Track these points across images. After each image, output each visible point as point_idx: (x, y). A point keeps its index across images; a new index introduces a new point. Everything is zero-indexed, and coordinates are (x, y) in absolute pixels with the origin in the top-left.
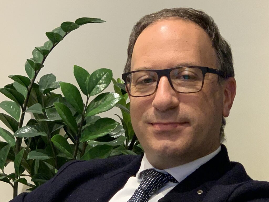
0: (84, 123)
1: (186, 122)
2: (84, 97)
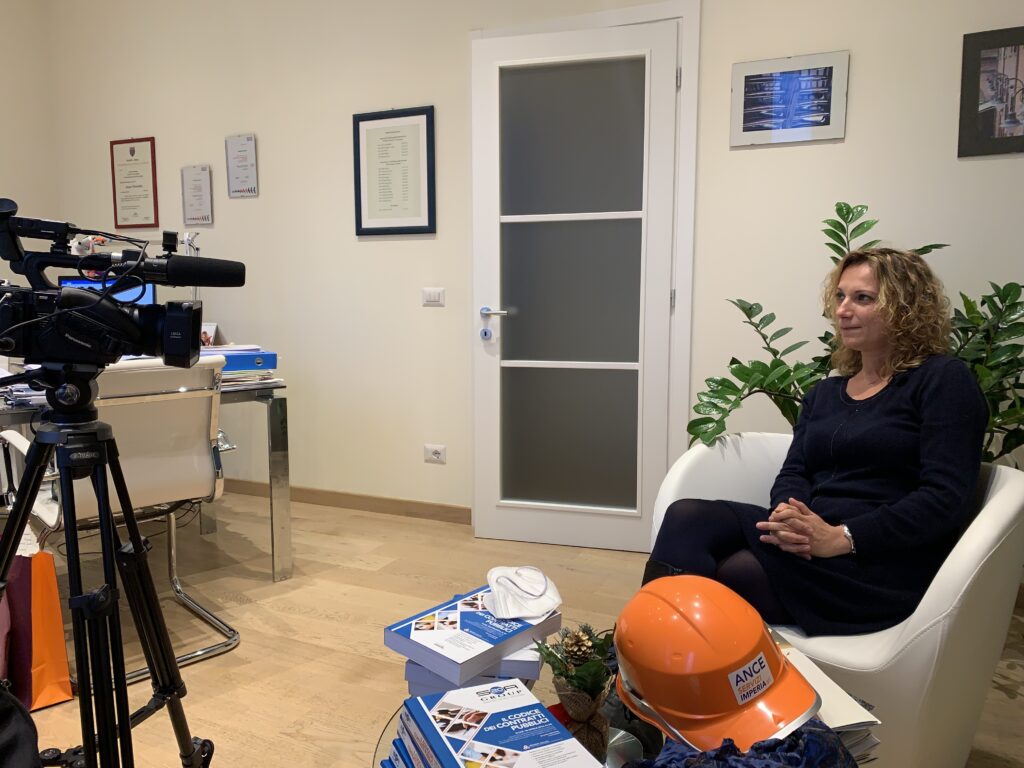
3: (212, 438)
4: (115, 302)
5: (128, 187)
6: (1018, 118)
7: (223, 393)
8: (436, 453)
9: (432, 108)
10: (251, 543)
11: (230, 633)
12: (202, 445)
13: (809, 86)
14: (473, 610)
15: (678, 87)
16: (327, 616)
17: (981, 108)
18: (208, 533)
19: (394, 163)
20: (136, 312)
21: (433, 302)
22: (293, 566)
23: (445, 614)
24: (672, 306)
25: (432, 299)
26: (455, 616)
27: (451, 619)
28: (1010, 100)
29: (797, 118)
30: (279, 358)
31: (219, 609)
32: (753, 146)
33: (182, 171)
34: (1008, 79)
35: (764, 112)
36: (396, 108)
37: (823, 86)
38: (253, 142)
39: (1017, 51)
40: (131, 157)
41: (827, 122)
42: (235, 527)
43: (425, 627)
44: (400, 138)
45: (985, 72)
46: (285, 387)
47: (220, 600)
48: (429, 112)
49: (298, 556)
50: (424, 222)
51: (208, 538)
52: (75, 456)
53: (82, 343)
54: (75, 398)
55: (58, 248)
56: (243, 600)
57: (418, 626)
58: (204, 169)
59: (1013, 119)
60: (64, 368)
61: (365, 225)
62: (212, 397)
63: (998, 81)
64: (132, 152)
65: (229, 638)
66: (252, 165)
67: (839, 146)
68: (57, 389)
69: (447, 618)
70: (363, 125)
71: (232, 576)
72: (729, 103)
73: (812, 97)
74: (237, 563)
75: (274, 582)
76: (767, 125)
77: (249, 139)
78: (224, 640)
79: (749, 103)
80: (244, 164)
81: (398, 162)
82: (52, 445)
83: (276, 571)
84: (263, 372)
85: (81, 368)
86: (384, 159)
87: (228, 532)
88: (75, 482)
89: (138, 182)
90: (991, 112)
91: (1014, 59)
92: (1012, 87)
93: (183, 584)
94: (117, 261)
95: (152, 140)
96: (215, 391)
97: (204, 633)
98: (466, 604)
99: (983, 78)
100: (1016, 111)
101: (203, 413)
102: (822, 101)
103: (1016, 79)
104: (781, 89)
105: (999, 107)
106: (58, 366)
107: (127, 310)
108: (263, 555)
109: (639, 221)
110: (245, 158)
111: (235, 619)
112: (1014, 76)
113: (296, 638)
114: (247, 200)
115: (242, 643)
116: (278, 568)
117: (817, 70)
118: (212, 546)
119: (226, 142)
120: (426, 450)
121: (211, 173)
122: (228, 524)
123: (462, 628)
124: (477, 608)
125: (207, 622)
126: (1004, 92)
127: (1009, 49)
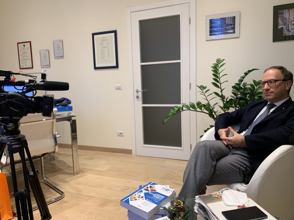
0: (255, 93)
1: (272, 93)
2: (255, 87)
3: (54, 134)
4: (26, 96)
5: (23, 56)
6: (290, 30)
7: (57, 119)
8: (121, 133)
9: (116, 31)
10: (66, 163)
11: (62, 193)
12: (51, 136)
13: (228, 22)
14: (148, 192)
15: (190, 23)
16: (91, 186)
17: (279, 27)
18: (52, 161)
19: (104, 47)
20: (33, 99)
21: (118, 89)
22: (80, 170)
23: (139, 194)
24: (190, 88)
25: (118, 87)
26: (142, 194)
27: (141, 196)
28: (287, 25)
29: (225, 31)
30: (73, 108)
31: (58, 185)
32: (212, 40)
33: (40, 51)
34: (287, 19)
35: (215, 30)
36: (105, 31)
37: (233, 22)
38: (62, 42)
39: (289, 10)
40: (24, 48)
41: (234, 32)
42: (60, 158)
43: (133, 199)
44: (107, 40)
45: (280, 17)
46: (75, 116)
47: (58, 182)
48: (115, 32)
49: (81, 167)
50: (115, 65)
51: (52, 162)
52: (14, 147)
53: (16, 110)
54: (13, 127)
55: (7, 79)
56: (65, 182)
57: (131, 199)
58: (47, 50)
59: (288, 30)
60: (9, 118)
61: (97, 66)
62: (53, 121)
63: (284, 19)
64: (24, 46)
65: (62, 195)
66: (62, 49)
67: (238, 39)
68: (7, 125)
69: (140, 196)
70: (95, 36)
71: (60, 174)
72: (205, 28)
73: (230, 25)
74: (62, 170)
75: (74, 175)
76: (216, 34)
77: (60, 41)
78: (60, 195)
79: (211, 27)
80: (59, 49)
81: (106, 47)
82: (6, 143)
83: (74, 172)
84: (69, 112)
85: (15, 118)
86: (102, 46)
87: (58, 160)
88: (14, 154)
89: (26, 55)
90: (282, 28)
91: (288, 13)
92: (288, 21)
93: (46, 178)
94: (27, 83)
95: (30, 42)
96: (55, 119)
97: (53, 193)
98: (145, 190)
99: (279, 19)
100: (289, 28)
101: (51, 126)
102: (233, 26)
103: (289, 19)
104: (220, 23)
105: (284, 27)
106: (8, 118)
107: (30, 99)
108: (70, 167)
109: (180, 63)
110: (59, 47)
111: (63, 188)
112: (288, 18)
113: (82, 193)
114: (61, 59)
115: (65, 196)
116: (75, 171)
117: (231, 17)
118: (54, 165)
119: (53, 42)
120: (118, 132)
121: (49, 51)
122: (59, 157)
123: (146, 199)
124: (149, 191)
125: (54, 190)
126: (286, 23)
127: (287, 10)
